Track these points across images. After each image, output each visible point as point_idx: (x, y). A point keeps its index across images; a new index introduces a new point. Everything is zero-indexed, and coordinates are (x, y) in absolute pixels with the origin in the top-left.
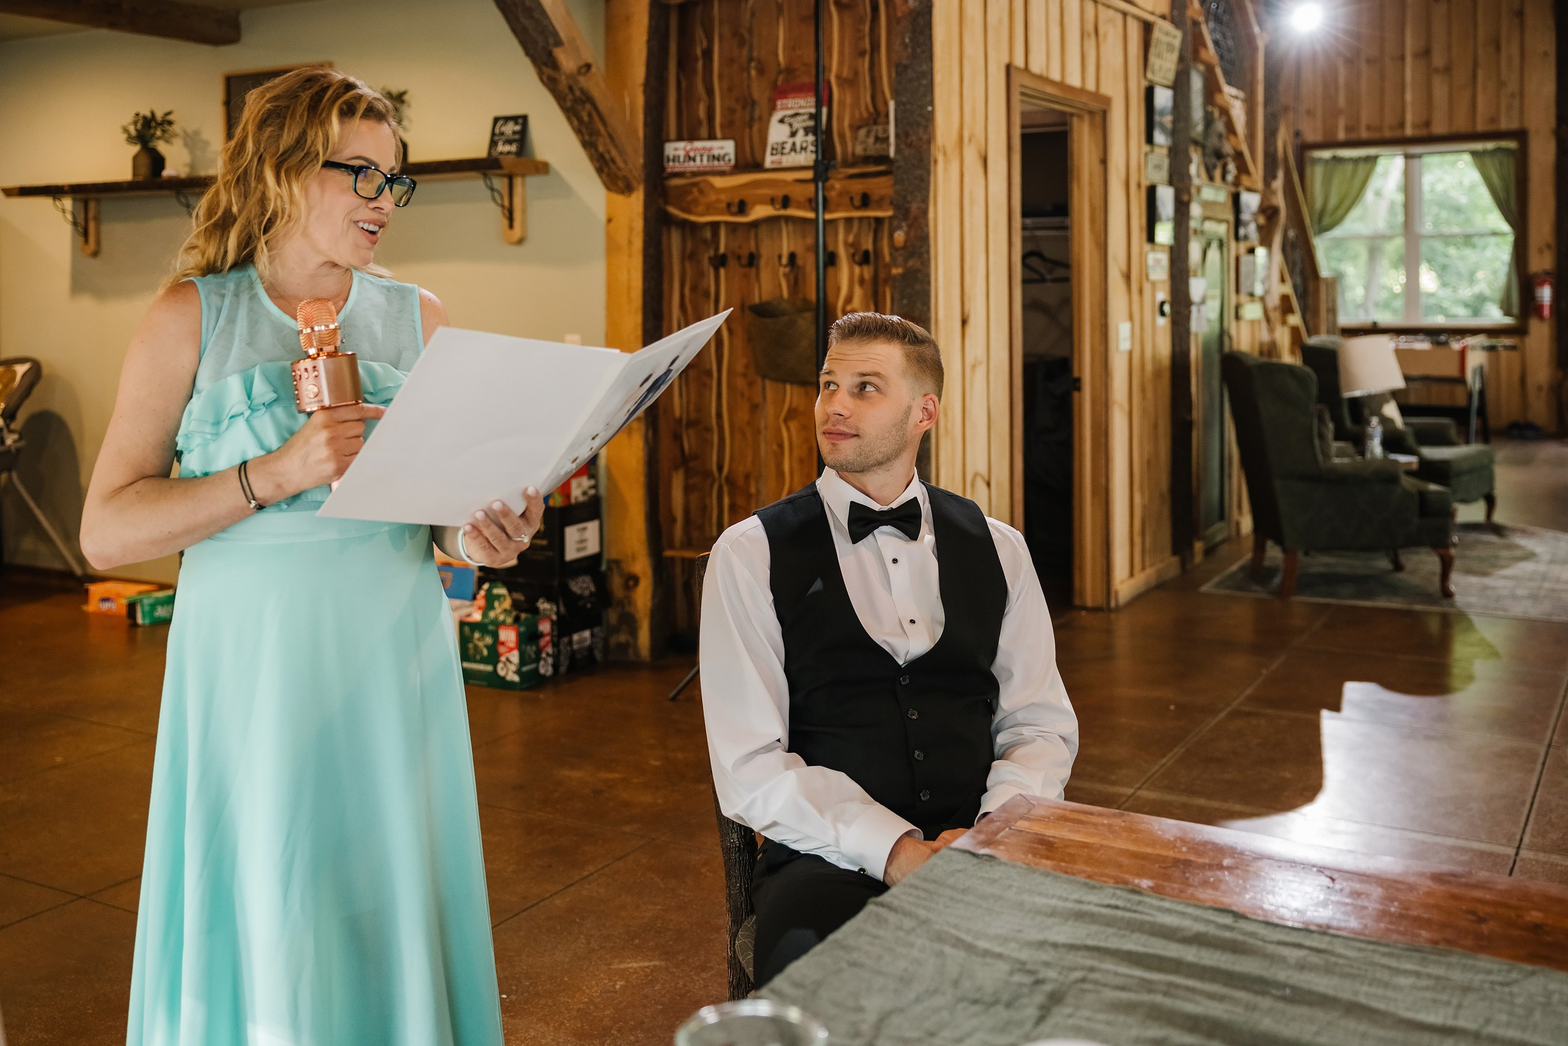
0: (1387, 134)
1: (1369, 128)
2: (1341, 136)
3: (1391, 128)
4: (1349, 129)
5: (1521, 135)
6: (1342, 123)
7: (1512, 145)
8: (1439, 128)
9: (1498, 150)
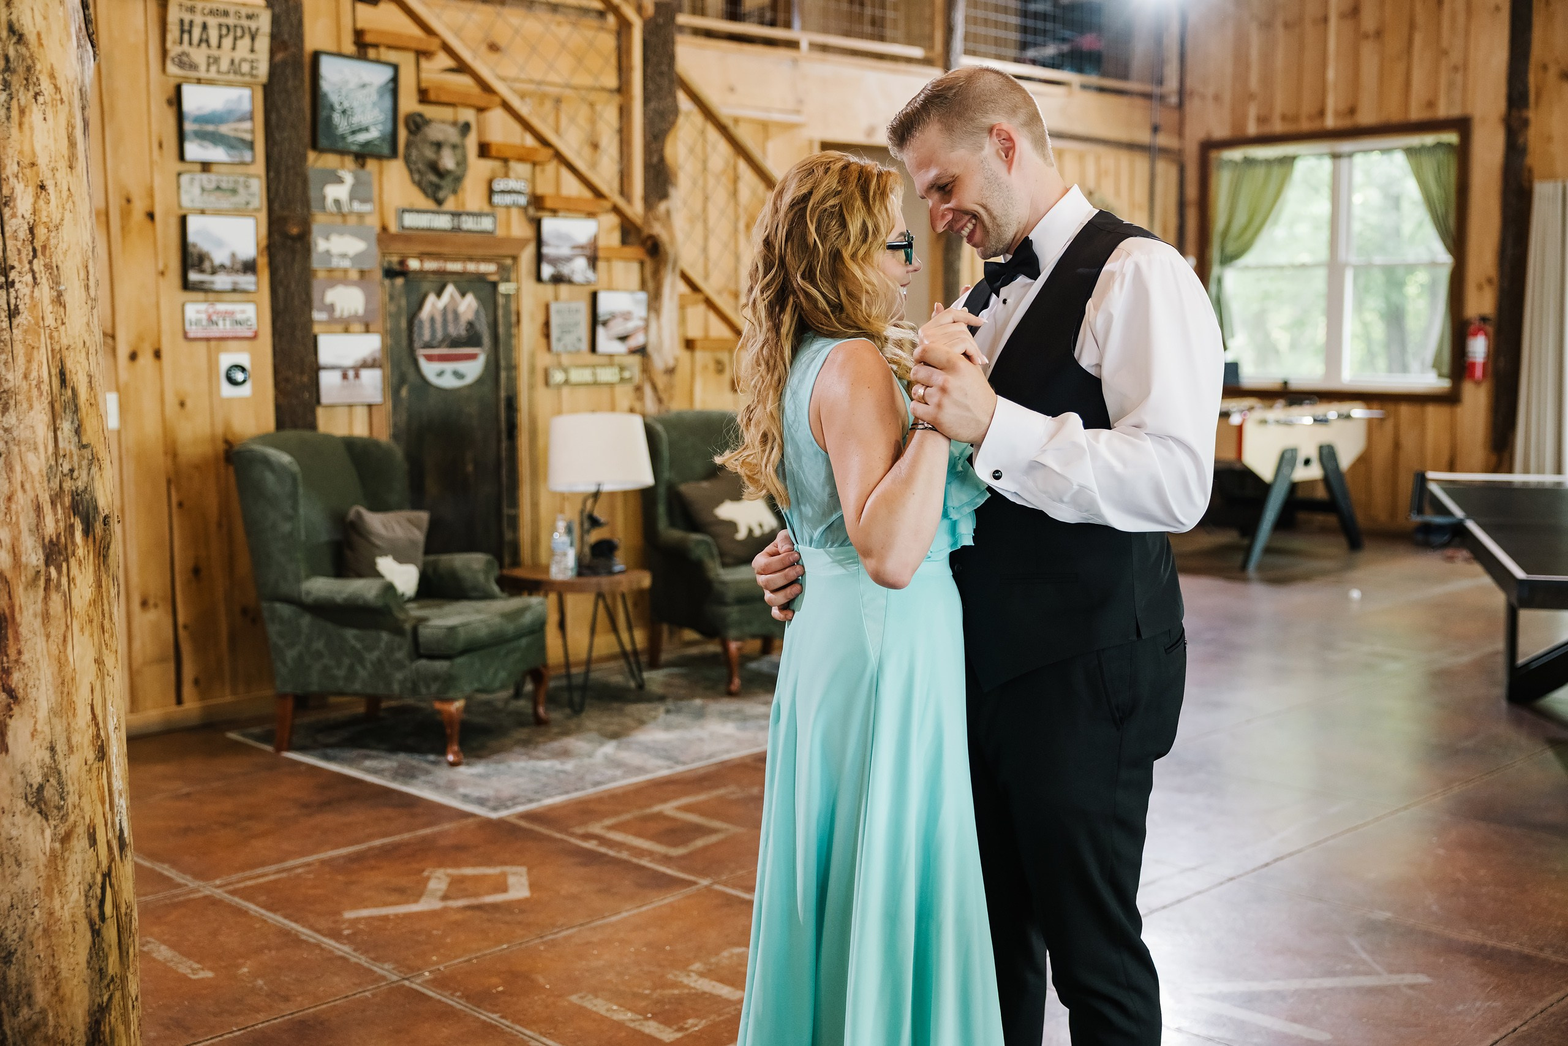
0: (1306, 126)
1: (1284, 118)
2: (1252, 129)
3: (1311, 118)
4: (1262, 120)
5: (1462, 125)
6: (1253, 111)
7: (1452, 138)
8: (1367, 117)
9: (1439, 145)
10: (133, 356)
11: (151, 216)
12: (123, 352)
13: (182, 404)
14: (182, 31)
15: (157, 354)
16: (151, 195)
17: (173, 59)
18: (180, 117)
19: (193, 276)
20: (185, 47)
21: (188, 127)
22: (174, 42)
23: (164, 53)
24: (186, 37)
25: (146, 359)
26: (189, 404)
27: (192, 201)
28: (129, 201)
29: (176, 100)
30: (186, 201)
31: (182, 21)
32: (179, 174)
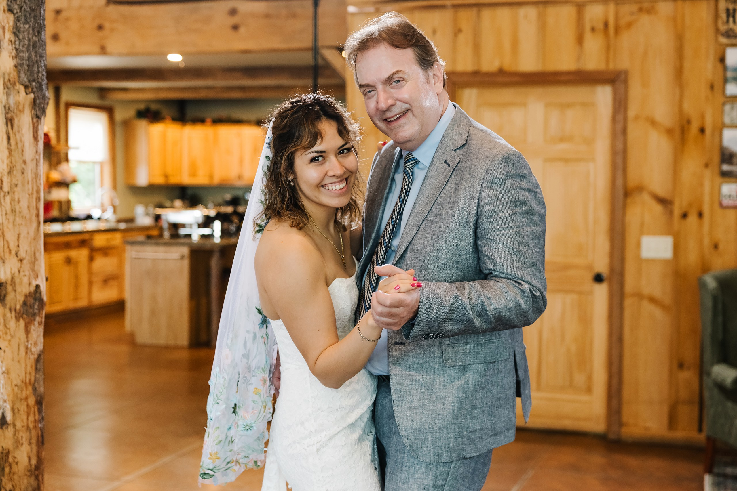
10: (685, 216)
11: (702, 130)
12: (677, 212)
13: (716, 247)
14: (728, 16)
15: (700, 215)
16: (703, 117)
17: (722, 35)
18: (725, 69)
19: (726, 167)
20: (731, 24)
21: (730, 74)
22: (723, 23)
23: (717, 30)
24: (731, 19)
25: (693, 218)
26: (721, 246)
27: (732, 120)
28: (689, 122)
29: (722, 60)
30: (727, 120)
31: (728, 10)
32: (724, 104)
